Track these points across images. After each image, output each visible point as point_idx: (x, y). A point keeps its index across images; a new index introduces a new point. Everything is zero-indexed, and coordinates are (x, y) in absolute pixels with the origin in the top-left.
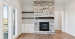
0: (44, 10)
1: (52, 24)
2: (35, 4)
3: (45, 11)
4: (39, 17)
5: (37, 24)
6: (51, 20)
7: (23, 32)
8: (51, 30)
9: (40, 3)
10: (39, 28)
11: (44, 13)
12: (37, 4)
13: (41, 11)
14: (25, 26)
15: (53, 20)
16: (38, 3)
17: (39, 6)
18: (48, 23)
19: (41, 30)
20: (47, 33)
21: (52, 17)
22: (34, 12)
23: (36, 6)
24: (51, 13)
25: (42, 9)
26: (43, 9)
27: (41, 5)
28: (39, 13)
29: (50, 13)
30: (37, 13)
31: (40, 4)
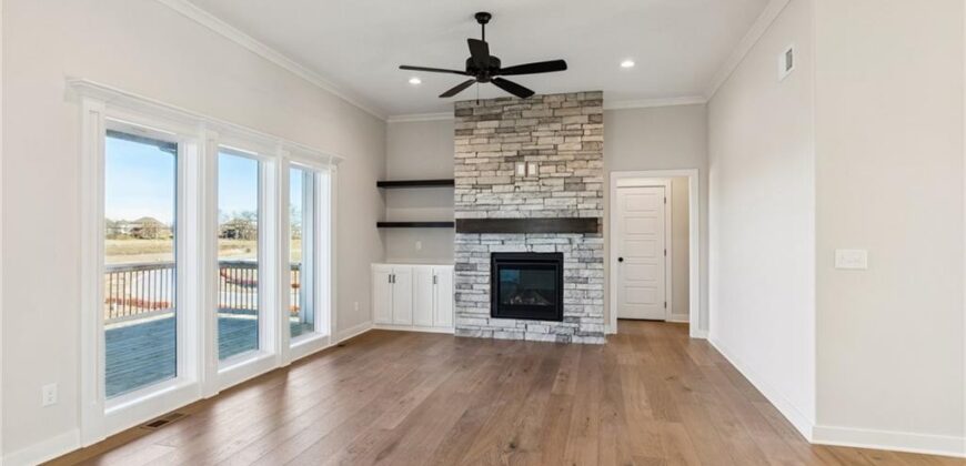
0: (521, 169)
1: (586, 273)
2: (461, 124)
3: (532, 169)
4: (488, 220)
5: (473, 267)
6: (577, 238)
7: (384, 319)
8: (576, 320)
9: (498, 117)
10: (487, 298)
11: (526, 187)
12: (471, 125)
13: (504, 176)
14: (392, 279)
15: (591, 241)
16: (484, 118)
17: (490, 137)
18: (553, 262)
19: (500, 309)
20: (544, 339)
21: (583, 215)
22: (450, 183)
23: (464, 141)
24: (575, 184)
25: (508, 160)
26: (520, 156)
27: (498, 130)
28: (490, 186)
29: (567, 187)
30: (474, 187)
31: (495, 124)
